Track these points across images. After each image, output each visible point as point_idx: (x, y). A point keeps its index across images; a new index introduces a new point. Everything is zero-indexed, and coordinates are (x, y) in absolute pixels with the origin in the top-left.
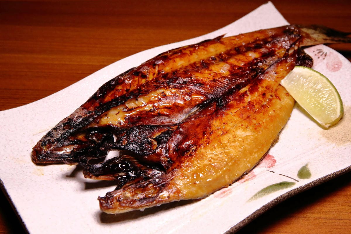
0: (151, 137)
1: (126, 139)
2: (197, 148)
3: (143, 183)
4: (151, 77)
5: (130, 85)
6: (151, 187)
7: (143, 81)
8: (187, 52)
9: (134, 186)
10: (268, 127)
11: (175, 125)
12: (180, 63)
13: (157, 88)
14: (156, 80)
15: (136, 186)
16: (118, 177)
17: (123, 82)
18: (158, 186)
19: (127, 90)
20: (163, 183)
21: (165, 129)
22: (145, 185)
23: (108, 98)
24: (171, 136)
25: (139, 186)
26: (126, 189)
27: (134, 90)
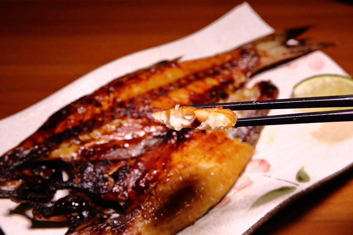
0: (107, 173)
1: (79, 177)
2: (156, 186)
3: (100, 225)
4: (106, 106)
5: (83, 114)
6: (108, 230)
7: (98, 110)
8: (144, 77)
9: (90, 228)
10: (233, 157)
11: (133, 158)
12: (136, 90)
13: (112, 118)
14: (112, 109)
15: (93, 228)
16: (70, 218)
17: (76, 111)
18: (117, 229)
19: (81, 121)
20: (122, 226)
21: (123, 163)
22: (102, 228)
23: (59, 129)
24: (129, 172)
25: (95, 229)
26: (81, 232)
27: (88, 121)
